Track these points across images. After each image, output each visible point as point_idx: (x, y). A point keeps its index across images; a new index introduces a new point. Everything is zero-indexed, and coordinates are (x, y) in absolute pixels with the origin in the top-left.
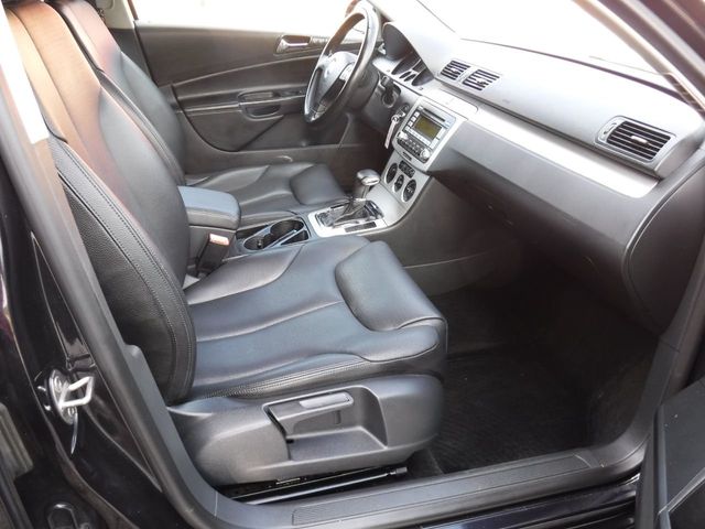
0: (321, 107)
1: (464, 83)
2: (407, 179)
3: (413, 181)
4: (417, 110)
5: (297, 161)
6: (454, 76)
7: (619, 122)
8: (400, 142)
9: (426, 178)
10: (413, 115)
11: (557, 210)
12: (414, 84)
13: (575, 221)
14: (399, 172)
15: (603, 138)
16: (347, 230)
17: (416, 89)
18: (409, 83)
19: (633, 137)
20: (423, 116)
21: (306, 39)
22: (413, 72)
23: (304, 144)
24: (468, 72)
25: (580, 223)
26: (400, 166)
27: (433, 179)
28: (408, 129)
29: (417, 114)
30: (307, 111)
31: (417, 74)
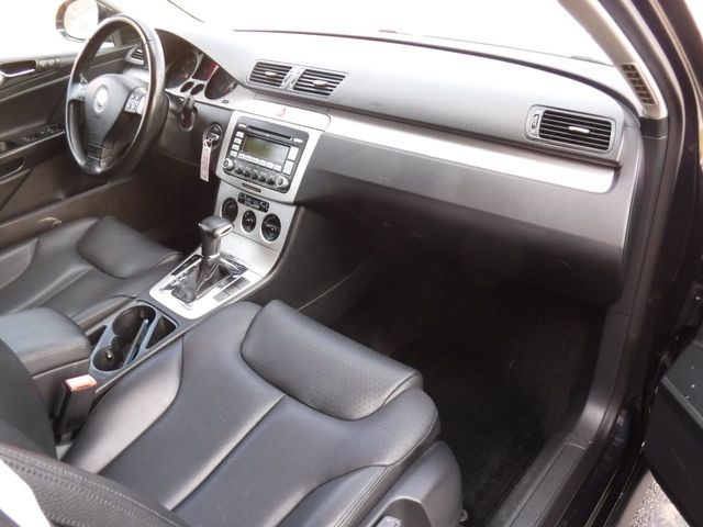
0: (105, 152)
1: (295, 88)
2: (260, 216)
3: (271, 215)
4: (237, 129)
5: (68, 220)
6: (276, 81)
7: (540, 112)
8: (227, 171)
9: (293, 209)
10: (234, 136)
11: (515, 221)
12: (208, 95)
13: (544, 229)
14: (242, 209)
15: (534, 133)
16: (217, 298)
17: (218, 102)
18: (201, 96)
19: (571, 128)
20: (249, 135)
21: (30, 64)
22: (197, 82)
23: (61, 196)
24: (294, 74)
25: (551, 231)
26: (242, 201)
27: (302, 209)
28: (233, 154)
29: (240, 134)
30: (80, 161)
31: (205, 83)
